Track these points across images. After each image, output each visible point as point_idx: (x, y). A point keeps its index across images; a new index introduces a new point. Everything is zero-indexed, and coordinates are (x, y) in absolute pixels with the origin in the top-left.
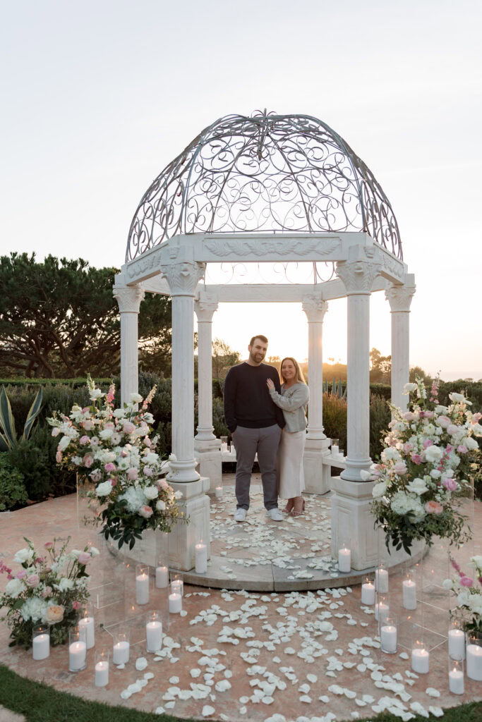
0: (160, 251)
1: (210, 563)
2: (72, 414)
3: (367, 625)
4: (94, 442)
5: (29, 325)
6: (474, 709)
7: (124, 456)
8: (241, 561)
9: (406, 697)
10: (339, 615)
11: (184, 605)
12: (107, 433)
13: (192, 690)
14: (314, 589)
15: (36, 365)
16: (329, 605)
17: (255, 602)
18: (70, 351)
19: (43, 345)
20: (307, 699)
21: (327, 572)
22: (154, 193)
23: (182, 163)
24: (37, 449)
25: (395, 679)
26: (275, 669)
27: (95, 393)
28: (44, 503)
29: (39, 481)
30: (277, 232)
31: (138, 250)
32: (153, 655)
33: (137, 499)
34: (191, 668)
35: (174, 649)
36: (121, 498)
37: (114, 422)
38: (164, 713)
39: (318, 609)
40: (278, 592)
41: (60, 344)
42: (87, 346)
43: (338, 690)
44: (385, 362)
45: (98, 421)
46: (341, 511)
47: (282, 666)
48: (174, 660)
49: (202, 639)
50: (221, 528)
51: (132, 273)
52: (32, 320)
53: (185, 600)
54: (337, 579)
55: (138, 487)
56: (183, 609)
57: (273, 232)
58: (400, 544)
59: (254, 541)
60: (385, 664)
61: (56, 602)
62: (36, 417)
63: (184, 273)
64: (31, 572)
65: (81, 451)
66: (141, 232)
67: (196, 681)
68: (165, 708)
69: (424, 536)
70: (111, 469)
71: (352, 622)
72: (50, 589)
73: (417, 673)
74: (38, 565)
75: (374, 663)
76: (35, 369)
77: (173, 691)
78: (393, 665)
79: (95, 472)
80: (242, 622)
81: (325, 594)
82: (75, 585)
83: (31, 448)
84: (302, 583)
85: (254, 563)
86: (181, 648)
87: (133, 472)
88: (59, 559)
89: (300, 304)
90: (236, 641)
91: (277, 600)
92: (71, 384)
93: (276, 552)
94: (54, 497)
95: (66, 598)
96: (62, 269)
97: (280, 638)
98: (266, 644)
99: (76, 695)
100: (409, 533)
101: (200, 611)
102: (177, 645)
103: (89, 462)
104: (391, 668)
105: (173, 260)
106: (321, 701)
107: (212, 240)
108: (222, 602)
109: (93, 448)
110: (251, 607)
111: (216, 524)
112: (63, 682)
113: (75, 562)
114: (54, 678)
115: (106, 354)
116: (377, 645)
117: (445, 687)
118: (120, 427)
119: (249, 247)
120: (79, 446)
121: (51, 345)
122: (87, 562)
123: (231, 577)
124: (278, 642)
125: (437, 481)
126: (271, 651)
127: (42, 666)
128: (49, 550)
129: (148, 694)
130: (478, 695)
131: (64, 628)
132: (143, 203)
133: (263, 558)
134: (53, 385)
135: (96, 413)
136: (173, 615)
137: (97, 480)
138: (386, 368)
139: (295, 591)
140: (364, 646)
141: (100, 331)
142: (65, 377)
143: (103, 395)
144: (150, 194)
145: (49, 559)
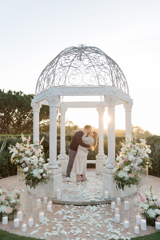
0: (46, 92)
1: (62, 196)
2: (16, 146)
3: (112, 215)
4: (23, 155)
5: (2, 115)
6: (141, 238)
7: (33, 159)
8: (72, 196)
9: (120, 235)
10: (103, 212)
11: (52, 209)
12: (27, 152)
13: (52, 232)
14: (96, 204)
15: (4, 130)
16: (100, 209)
17: (76, 208)
18: (17, 125)
19: (7, 123)
20: (89, 235)
21: (101, 199)
22: (45, 72)
23: (54, 63)
24: (4, 159)
25: (118, 230)
26: (80, 227)
27: (24, 139)
28: (6, 178)
29: (5, 170)
30: (84, 86)
31: (39, 91)
32: (41, 223)
33: (37, 173)
34: (53, 227)
35: (48, 222)
36: (31, 172)
37: (30, 148)
38: (43, 239)
39: (96, 210)
40: (84, 205)
41: (13, 122)
42: (23, 123)
43: (99, 233)
44: (135, 128)
45: (25, 148)
46: (106, 179)
47: (82, 226)
48: (48, 225)
49: (57, 219)
50: (67, 186)
51: (37, 99)
52: (3, 113)
53: (53, 208)
54: (104, 201)
55: (37, 169)
56: (52, 210)
57: (83, 86)
58: (121, 187)
59: (78, 189)
60: (115, 226)
61: (10, 207)
62: (4, 148)
63: (53, 99)
64: (2, 197)
65: (19, 158)
66: (40, 85)
67: (54, 230)
68: (44, 238)
69: (128, 184)
70: (28, 163)
71: (107, 214)
72: (8, 202)
73: (125, 228)
74: (4, 194)
75: (112, 225)
76: (4, 131)
77: (46, 233)
78: (118, 226)
79: (23, 164)
80: (71, 214)
81: (99, 206)
82: (16, 201)
83: (2, 159)
84: (92, 202)
85: (76, 196)
86: (50, 221)
87: (35, 164)
88: (11, 193)
89: (96, 109)
90: (68, 219)
91: (83, 208)
92: (17, 136)
93: (84, 193)
94: (10, 176)
95: (13, 205)
96: (14, 95)
97: (82, 218)
98: (78, 220)
99: (16, 234)
100: (123, 183)
101: (57, 211)
102: (49, 221)
103: (21, 161)
104: (117, 227)
105: (50, 95)
106: (93, 236)
107: (63, 89)
108: (65, 208)
109: (23, 157)
110: (74, 210)
111: (65, 184)
112: (12, 231)
113: (17, 194)
114: (9, 229)
115: (30, 125)
116: (114, 221)
117: (133, 232)
118: (32, 150)
119: (75, 91)
120: (18, 156)
121: (10, 122)
122: (20, 194)
123: (68, 200)
124: (82, 220)
125: (133, 167)
126: (79, 222)
127: (5, 226)
128: (8, 190)
129: (39, 234)
130: (143, 234)
131: (13, 215)
132: (41, 75)
133: (80, 195)
134: (10, 137)
135: (24, 145)
136: (48, 212)
137: (24, 167)
139: (90, 205)
140: (110, 221)
141: (28, 117)
142: (15, 134)
143: (26, 139)
144: (43, 72)
145: (8, 193)
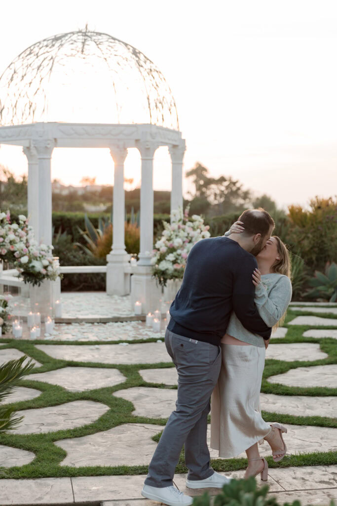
14: (122, 321)
33: (39, 266)
36: (31, 265)
40: (103, 322)
46: (137, 284)
54: (134, 317)
58: (162, 283)
63: (48, 146)
69: (172, 278)
84: (114, 318)
100: (166, 277)
105: (40, 138)
107: (63, 126)
113: (2, 300)
125: (179, 255)
138: (216, 195)
139: (112, 322)
